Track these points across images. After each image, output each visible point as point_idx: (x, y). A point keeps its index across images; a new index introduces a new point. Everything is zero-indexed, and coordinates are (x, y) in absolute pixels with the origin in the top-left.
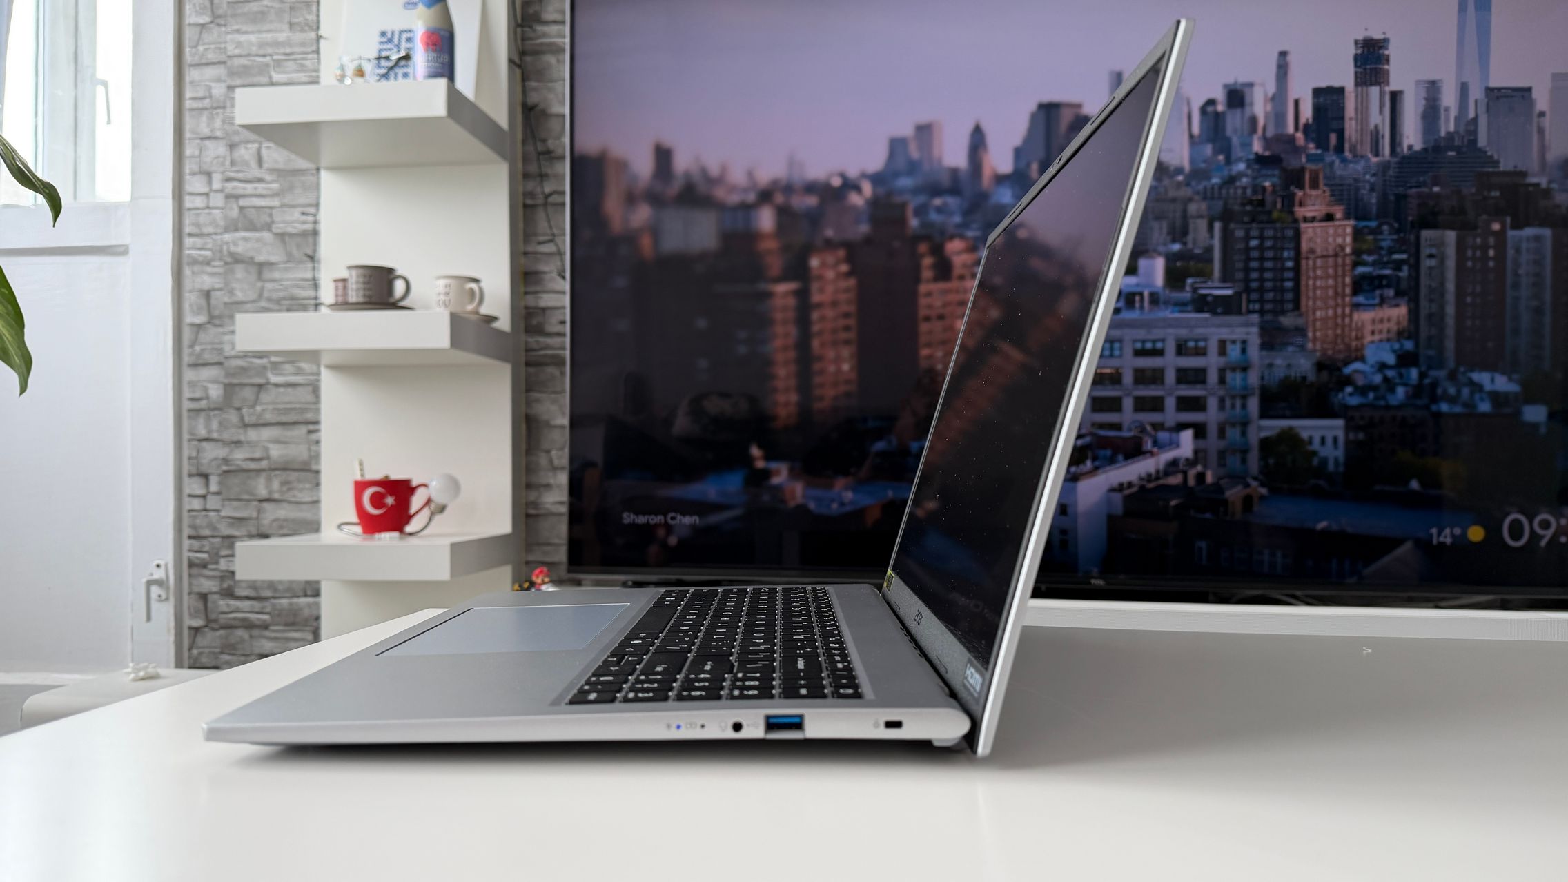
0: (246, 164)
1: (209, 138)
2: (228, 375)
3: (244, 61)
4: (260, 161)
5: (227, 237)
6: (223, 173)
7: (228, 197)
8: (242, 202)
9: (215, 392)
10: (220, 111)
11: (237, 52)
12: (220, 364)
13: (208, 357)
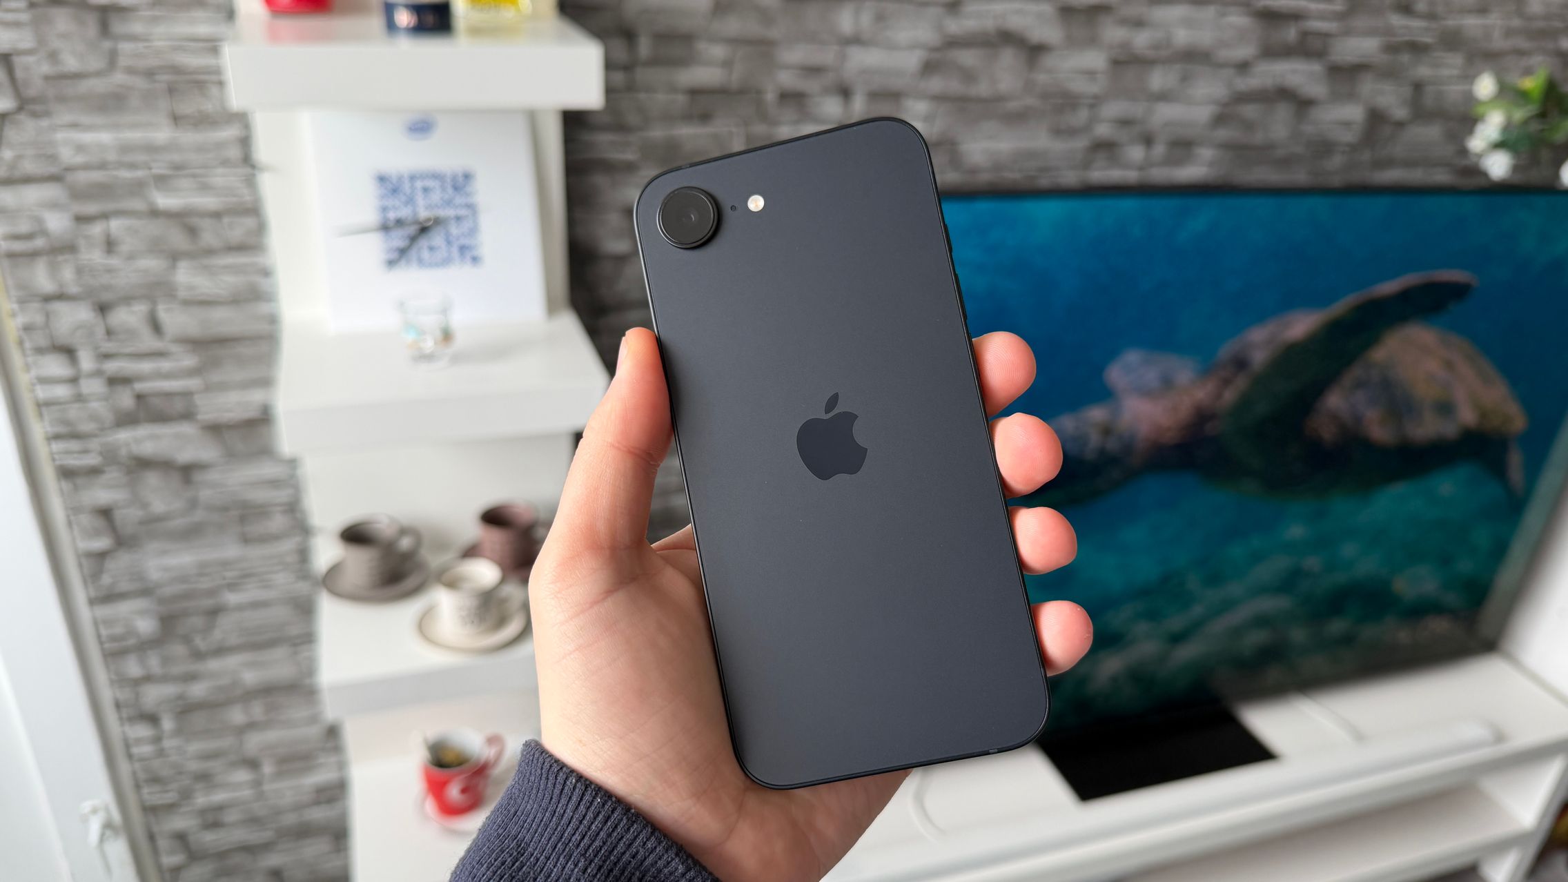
0: (131, 333)
1: (61, 297)
2: (162, 601)
3: (97, 176)
4: (156, 326)
5: (123, 436)
6: (96, 348)
7: (115, 381)
8: (140, 387)
9: (146, 626)
10: (67, 257)
11: (79, 159)
12: (146, 591)
13: (124, 586)
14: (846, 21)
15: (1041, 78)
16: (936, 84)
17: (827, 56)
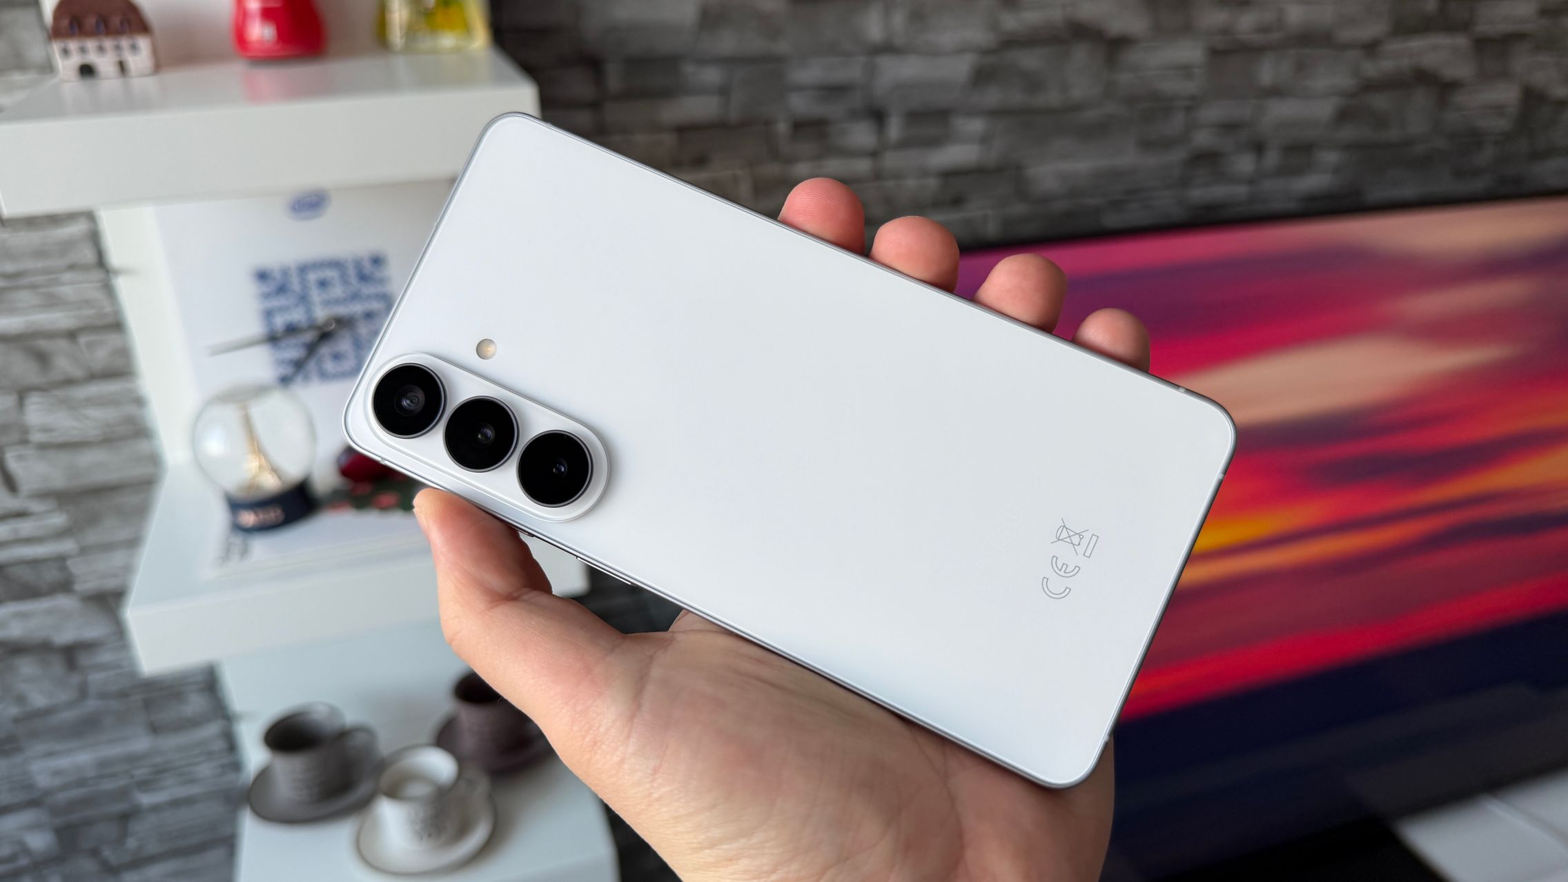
14: (873, 26)
15: (1124, 78)
16: (993, 96)
17: (852, 71)
